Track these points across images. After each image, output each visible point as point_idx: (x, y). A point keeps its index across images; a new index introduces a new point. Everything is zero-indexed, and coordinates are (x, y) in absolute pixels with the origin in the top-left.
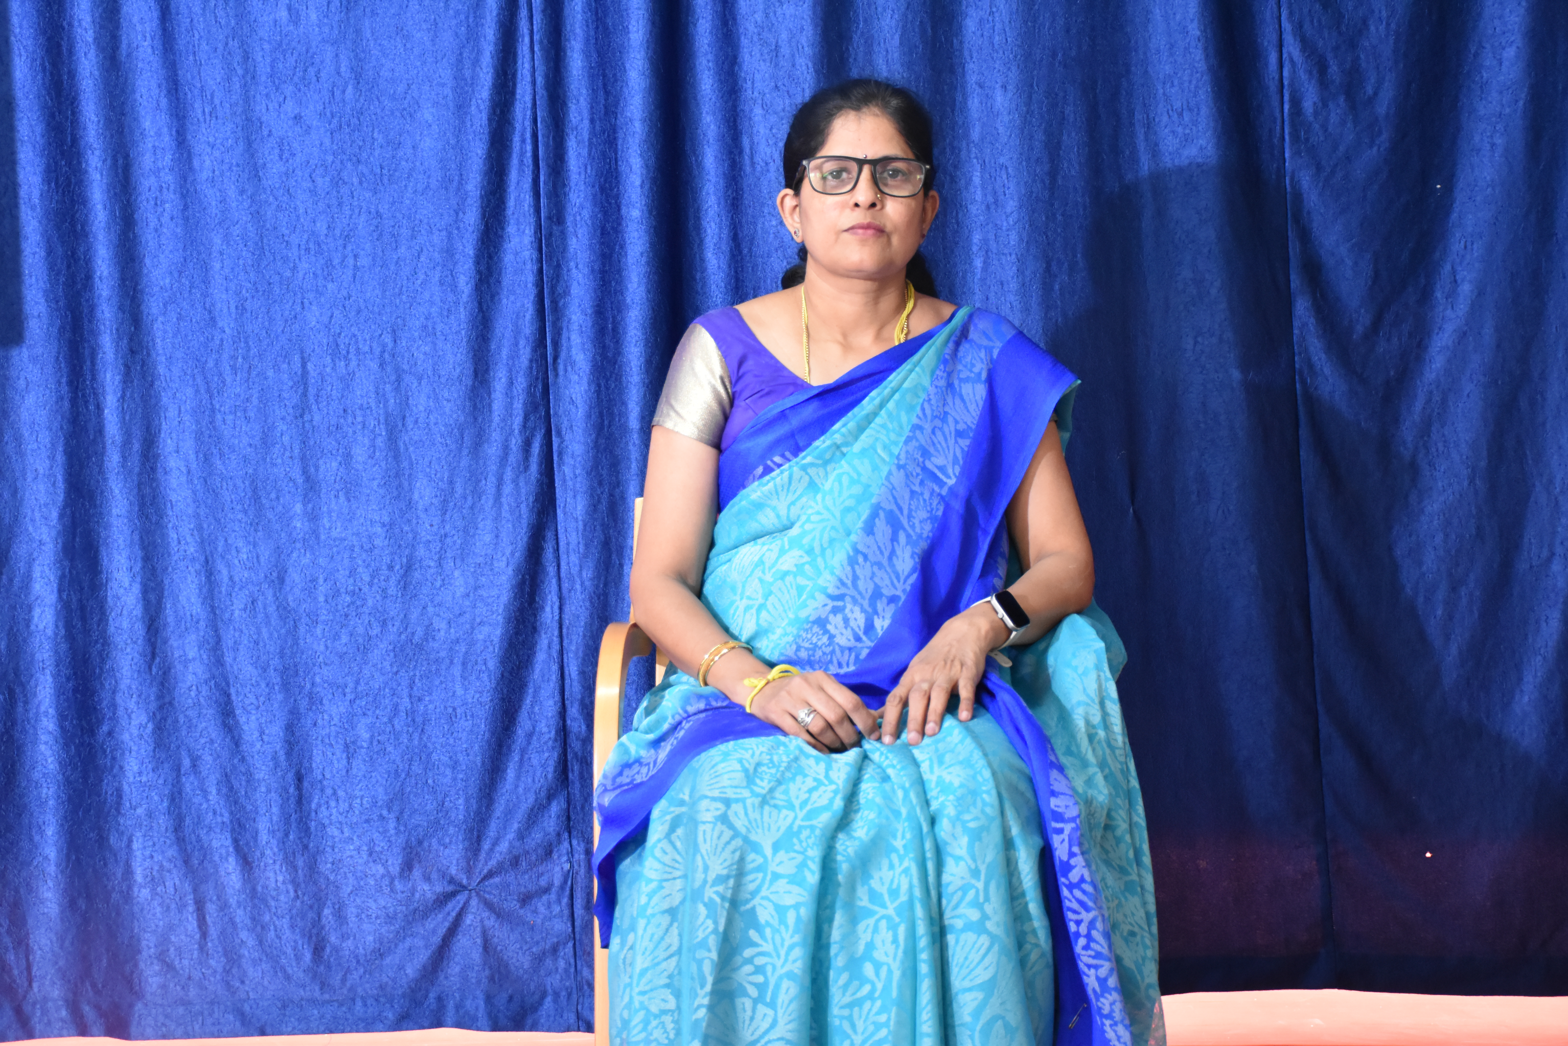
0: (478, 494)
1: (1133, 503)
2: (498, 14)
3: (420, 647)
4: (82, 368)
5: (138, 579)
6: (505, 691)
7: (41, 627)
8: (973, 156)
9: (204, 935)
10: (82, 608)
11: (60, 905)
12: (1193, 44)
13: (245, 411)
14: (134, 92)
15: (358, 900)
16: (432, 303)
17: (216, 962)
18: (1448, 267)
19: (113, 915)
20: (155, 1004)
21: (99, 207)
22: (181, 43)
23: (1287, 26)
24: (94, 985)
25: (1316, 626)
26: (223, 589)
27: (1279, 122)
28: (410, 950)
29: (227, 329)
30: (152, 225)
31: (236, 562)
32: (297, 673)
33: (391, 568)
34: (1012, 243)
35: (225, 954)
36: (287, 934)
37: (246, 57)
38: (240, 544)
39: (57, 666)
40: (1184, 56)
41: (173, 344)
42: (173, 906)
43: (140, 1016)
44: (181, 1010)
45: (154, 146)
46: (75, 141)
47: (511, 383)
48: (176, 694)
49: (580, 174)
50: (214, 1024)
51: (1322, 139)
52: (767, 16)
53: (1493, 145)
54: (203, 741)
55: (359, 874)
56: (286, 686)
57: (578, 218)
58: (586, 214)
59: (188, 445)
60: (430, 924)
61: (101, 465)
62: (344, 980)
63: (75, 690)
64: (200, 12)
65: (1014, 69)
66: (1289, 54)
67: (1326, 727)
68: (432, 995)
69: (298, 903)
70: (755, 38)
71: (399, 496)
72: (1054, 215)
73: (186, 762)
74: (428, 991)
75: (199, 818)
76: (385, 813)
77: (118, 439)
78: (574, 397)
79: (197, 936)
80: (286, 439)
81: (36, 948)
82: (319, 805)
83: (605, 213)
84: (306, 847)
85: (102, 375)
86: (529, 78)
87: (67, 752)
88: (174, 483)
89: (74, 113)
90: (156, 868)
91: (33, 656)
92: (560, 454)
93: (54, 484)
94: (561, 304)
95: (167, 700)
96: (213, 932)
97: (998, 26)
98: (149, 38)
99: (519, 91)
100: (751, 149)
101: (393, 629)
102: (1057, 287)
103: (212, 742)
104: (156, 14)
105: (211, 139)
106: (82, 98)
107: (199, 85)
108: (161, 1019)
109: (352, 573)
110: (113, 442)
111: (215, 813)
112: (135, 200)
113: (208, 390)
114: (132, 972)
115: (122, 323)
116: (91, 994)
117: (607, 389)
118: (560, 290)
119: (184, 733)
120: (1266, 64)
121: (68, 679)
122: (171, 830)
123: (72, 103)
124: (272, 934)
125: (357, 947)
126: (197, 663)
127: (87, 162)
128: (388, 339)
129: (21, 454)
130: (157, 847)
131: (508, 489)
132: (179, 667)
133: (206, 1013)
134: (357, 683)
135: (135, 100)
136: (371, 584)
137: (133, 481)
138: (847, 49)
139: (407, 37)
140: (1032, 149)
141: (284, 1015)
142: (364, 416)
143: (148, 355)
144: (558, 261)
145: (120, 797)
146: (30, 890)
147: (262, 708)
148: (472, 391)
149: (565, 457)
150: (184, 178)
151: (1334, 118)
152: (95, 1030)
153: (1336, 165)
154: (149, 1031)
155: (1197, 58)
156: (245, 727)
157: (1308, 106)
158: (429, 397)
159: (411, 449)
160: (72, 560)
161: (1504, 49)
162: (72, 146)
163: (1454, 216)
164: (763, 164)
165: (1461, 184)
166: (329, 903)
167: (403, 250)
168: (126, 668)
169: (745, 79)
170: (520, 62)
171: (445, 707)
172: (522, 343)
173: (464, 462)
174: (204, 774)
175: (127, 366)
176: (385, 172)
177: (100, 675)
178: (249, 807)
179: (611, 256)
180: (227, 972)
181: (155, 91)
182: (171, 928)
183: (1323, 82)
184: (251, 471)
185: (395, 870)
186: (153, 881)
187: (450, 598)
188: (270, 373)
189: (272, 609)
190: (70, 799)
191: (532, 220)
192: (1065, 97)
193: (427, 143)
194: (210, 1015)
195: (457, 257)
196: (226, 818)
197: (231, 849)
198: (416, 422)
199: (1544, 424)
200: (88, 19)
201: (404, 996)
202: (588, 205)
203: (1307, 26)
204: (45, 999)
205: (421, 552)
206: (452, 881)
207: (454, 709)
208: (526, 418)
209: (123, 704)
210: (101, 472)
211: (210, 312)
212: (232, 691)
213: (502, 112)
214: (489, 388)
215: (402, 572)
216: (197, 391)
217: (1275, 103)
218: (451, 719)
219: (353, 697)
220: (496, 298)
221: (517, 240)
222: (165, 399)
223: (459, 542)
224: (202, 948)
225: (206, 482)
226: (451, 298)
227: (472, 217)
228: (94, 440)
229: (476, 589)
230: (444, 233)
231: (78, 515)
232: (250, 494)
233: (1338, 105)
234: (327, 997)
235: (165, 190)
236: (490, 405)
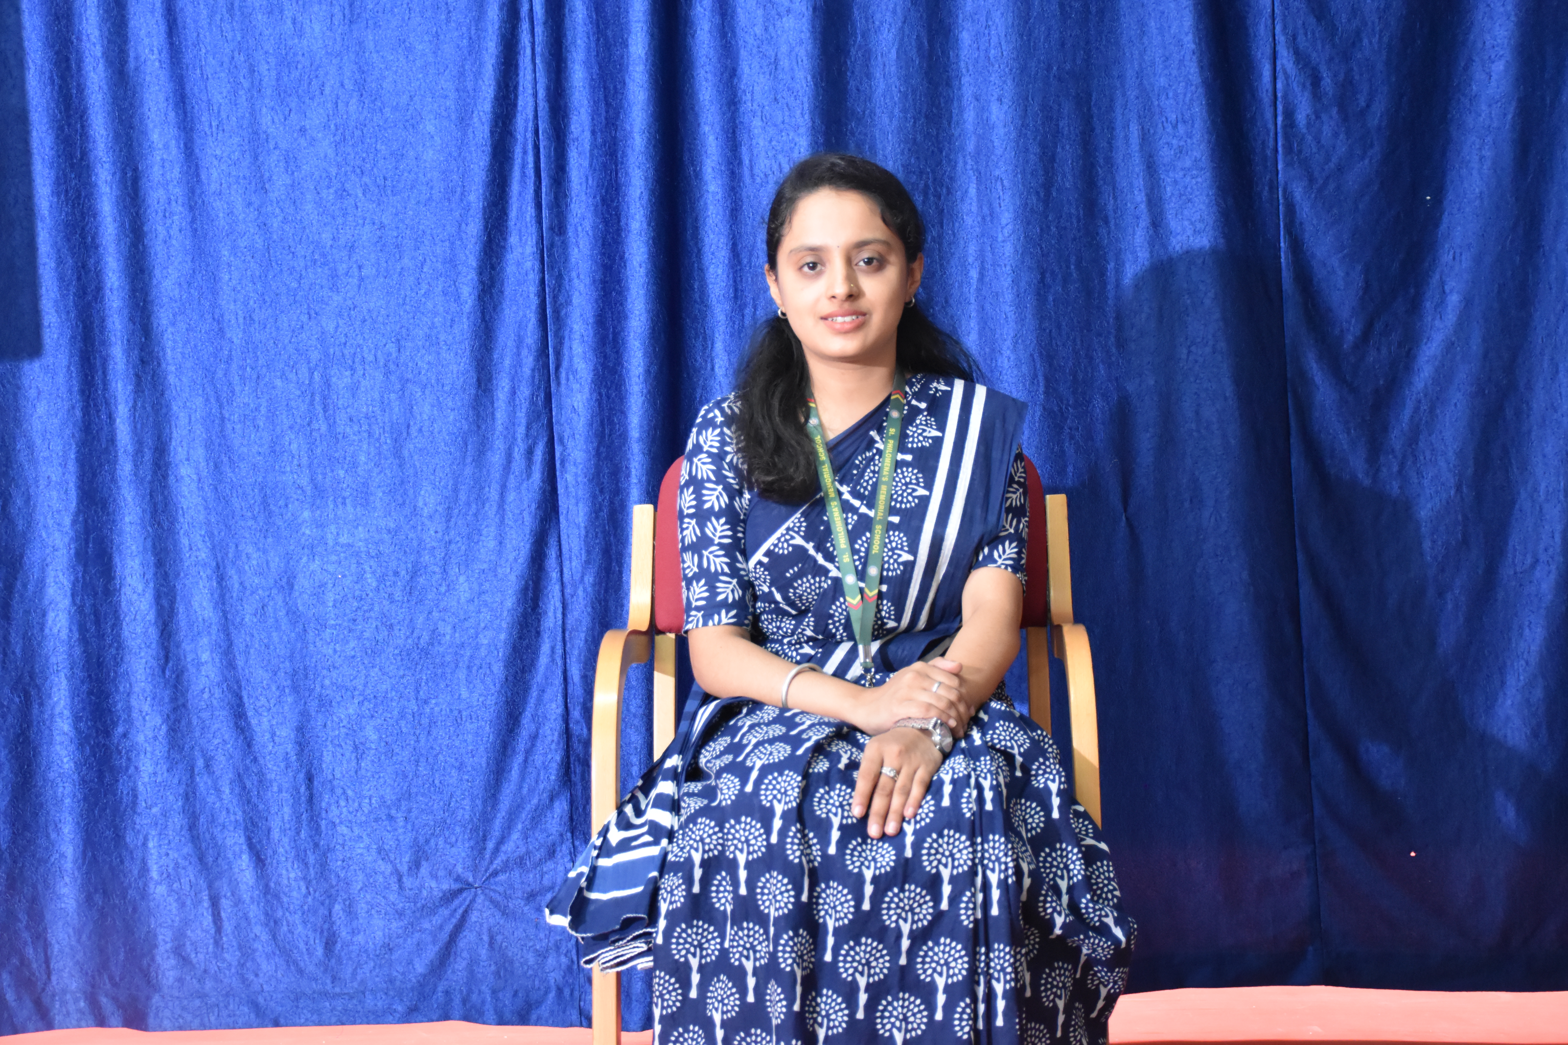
0: (481, 500)
1: (1125, 510)
2: (500, 27)
3: (425, 652)
4: (93, 377)
5: (152, 585)
6: (509, 694)
7: (55, 631)
8: (969, 167)
9: (219, 929)
10: (96, 614)
11: (77, 901)
12: (1188, 57)
13: (254, 419)
14: (142, 105)
15: (368, 896)
16: (436, 314)
17: (231, 956)
18: (1437, 277)
19: (130, 910)
20: (171, 996)
21: (109, 219)
22: (188, 56)
23: (1281, 38)
24: (111, 978)
25: (1305, 632)
26: (235, 595)
27: (1272, 134)
28: (418, 944)
29: (235, 340)
30: (161, 237)
31: (247, 567)
32: (306, 676)
33: (396, 573)
34: (1007, 254)
35: (240, 948)
36: (300, 928)
37: (252, 71)
38: (250, 549)
39: (72, 669)
40: (1179, 68)
41: (182, 353)
42: (189, 902)
43: (157, 1008)
44: (197, 1002)
45: (162, 159)
46: (84, 154)
47: (513, 392)
48: (190, 696)
49: (581, 184)
50: (229, 1016)
51: (1314, 150)
52: (766, 30)
53: (1481, 158)
54: (216, 742)
55: (368, 871)
56: (295, 689)
57: (580, 229)
58: (588, 224)
59: (199, 453)
60: (437, 920)
61: (113, 472)
62: (354, 974)
63: (90, 693)
64: (206, 26)
65: (1009, 82)
66: (1283, 65)
67: (1315, 731)
68: (440, 989)
69: (310, 899)
70: (755, 51)
71: (404, 503)
72: (1049, 227)
73: (200, 763)
74: (435, 986)
75: (213, 816)
76: (393, 812)
77: (130, 448)
78: (575, 405)
79: (213, 931)
80: (294, 446)
81: (53, 942)
82: (329, 804)
83: (606, 222)
84: (316, 845)
85: (114, 385)
86: (530, 91)
87: (82, 752)
88: (185, 491)
89: (83, 127)
90: (172, 865)
91: (47, 659)
92: (563, 462)
93: (66, 492)
94: (563, 313)
95: (180, 703)
96: (228, 927)
97: (994, 40)
98: (156, 51)
99: (520, 103)
100: (750, 161)
101: (400, 635)
102: (1051, 298)
103: (225, 742)
104: (163, 28)
105: (218, 152)
106: (90, 111)
107: (205, 98)
108: (178, 1011)
109: (360, 578)
110: (125, 451)
111: (228, 811)
112: (145, 212)
113: (218, 399)
114: (149, 965)
115: (133, 334)
116: (108, 986)
117: (608, 397)
118: (561, 299)
119: (197, 734)
120: (1261, 75)
121: (82, 682)
122: (187, 827)
123: (82, 117)
124: (285, 928)
125: (367, 942)
126: (210, 665)
127: (96, 175)
128: (392, 348)
129: (34, 461)
130: (172, 845)
131: (511, 496)
132: (192, 670)
133: (222, 1005)
134: (365, 685)
135: (143, 114)
136: (377, 589)
137: (145, 489)
138: (846, 62)
139: (409, 50)
140: (1027, 162)
141: (297, 1007)
142: (369, 425)
143: (159, 365)
144: (560, 271)
145: (135, 796)
146: (47, 888)
147: (274, 710)
148: (475, 400)
149: (567, 464)
150: (192, 191)
151: (1327, 130)
152: (113, 1020)
153: (1328, 178)
154: (166, 1022)
155: (1192, 71)
156: (257, 729)
157: (1302, 116)
158: (433, 406)
159: (416, 457)
160: (85, 566)
161: (1493, 62)
162: (82, 159)
163: (1443, 227)
164: (762, 175)
165: (1450, 196)
166: (339, 899)
167: (406, 261)
168: (140, 671)
169: (744, 91)
170: (521, 74)
171: (451, 710)
172: (525, 352)
173: (468, 471)
174: (218, 773)
175: (137, 376)
176: (389, 183)
177: (115, 679)
178: (261, 807)
179: (611, 268)
180: (242, 965)
181: (163, 105)
182: (186, 922)
183: (1316, 93)
184: (260, 479)
185: (404, 869)
186: (169, 878)
187: (455, 603)
188: (278, 383)
189: (282, 613)
190: (85, 799)
191: (533, 229)
192: (1059, 110)
193: (429, 155)
194: (226, 1007)
195: (460, 267)
196: (239, 816)
197: (244, 847)
198: (420, 430)
199: (1530, 432)
200: (97, 33)
201: (412, 989)
202: (589, 215)
203: (1301, 38)
204: (64, 991)
205: (426, 558)
206: (458, 879)
207: (460, 712)
208: (528, 428)
209: (137, 706)
210: (114, 480)
211: (219, 323)
212: (244, 694)
213: (504, 123)
214: (492, 397)
215: (408, 577)
216: (207, 400)
217: (1269, 115)
218: (458, 722)
219: (361, 698)
220: (499, 309)
221: (520, 250)
222: (175, 408)
223: (463, 548)
224: (217, 943)
225: (216, 489)
226: (454, 307)
227: (474, 228)
228: (107, 448)
229: (481, 593)
230: (447, 244)
231: (90, 521)
232: (259, 501)
233: (1331, 117)
234: (337, 990)
235: (173, 203)
236: (493, 414)
